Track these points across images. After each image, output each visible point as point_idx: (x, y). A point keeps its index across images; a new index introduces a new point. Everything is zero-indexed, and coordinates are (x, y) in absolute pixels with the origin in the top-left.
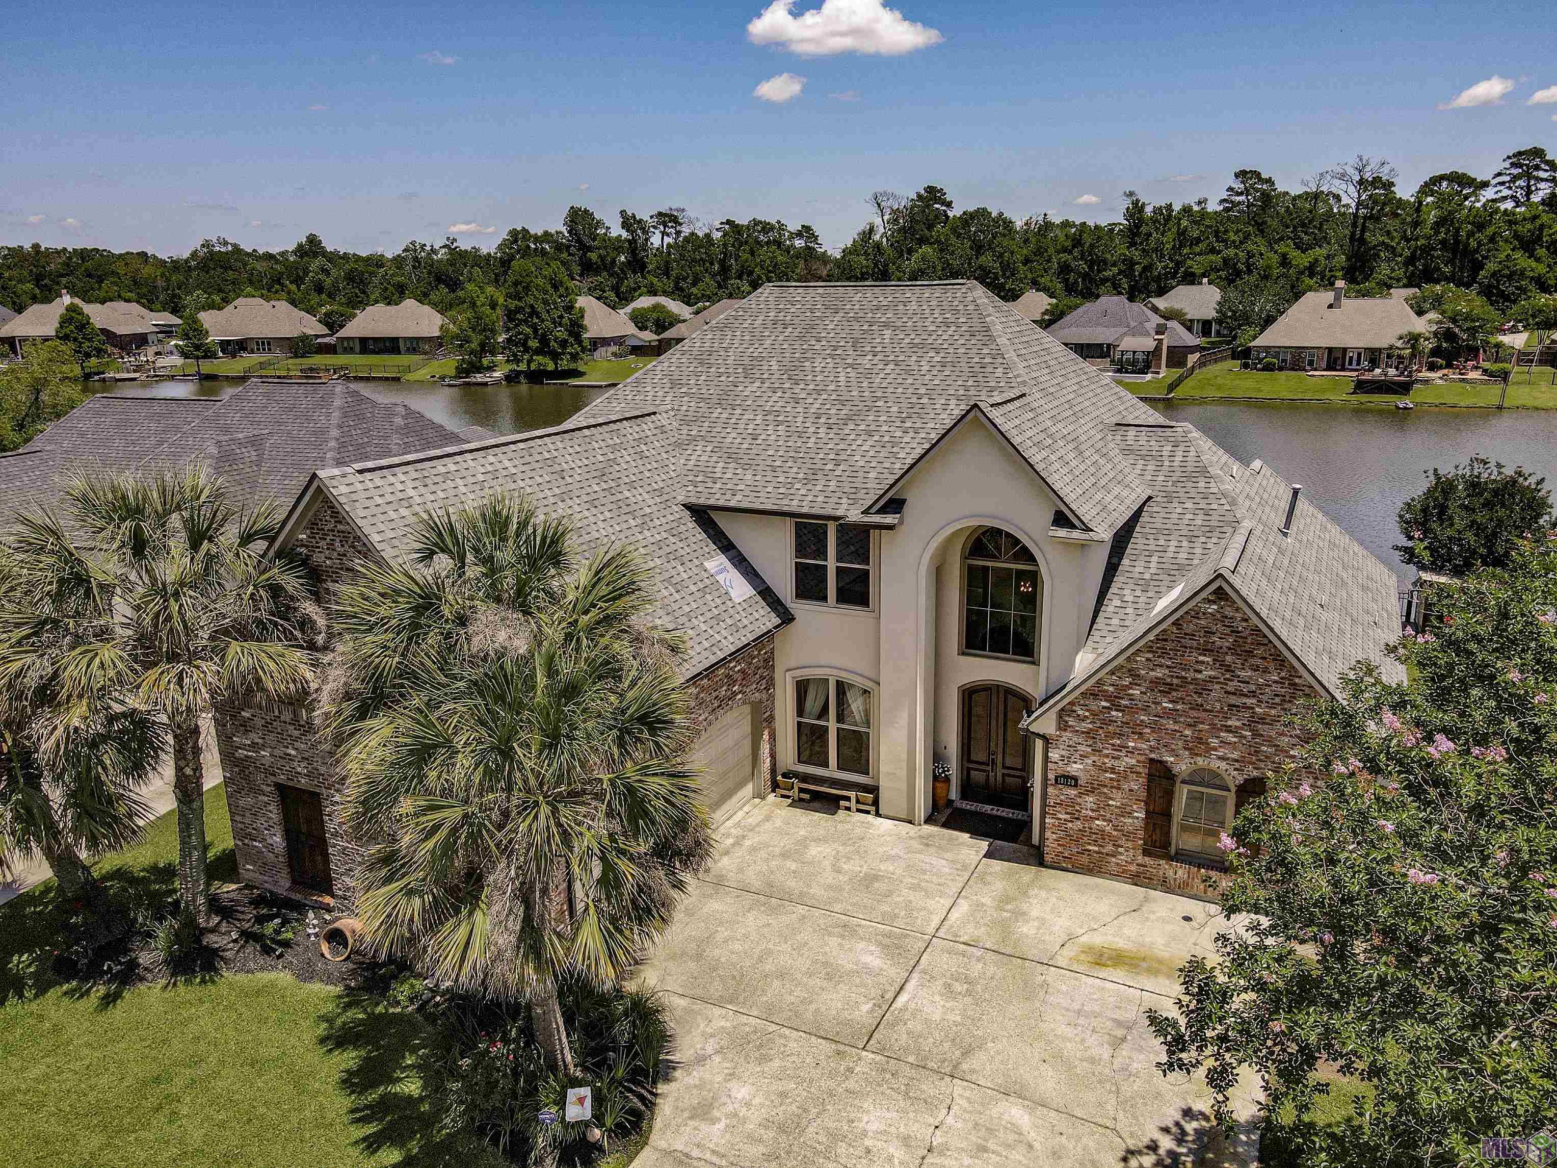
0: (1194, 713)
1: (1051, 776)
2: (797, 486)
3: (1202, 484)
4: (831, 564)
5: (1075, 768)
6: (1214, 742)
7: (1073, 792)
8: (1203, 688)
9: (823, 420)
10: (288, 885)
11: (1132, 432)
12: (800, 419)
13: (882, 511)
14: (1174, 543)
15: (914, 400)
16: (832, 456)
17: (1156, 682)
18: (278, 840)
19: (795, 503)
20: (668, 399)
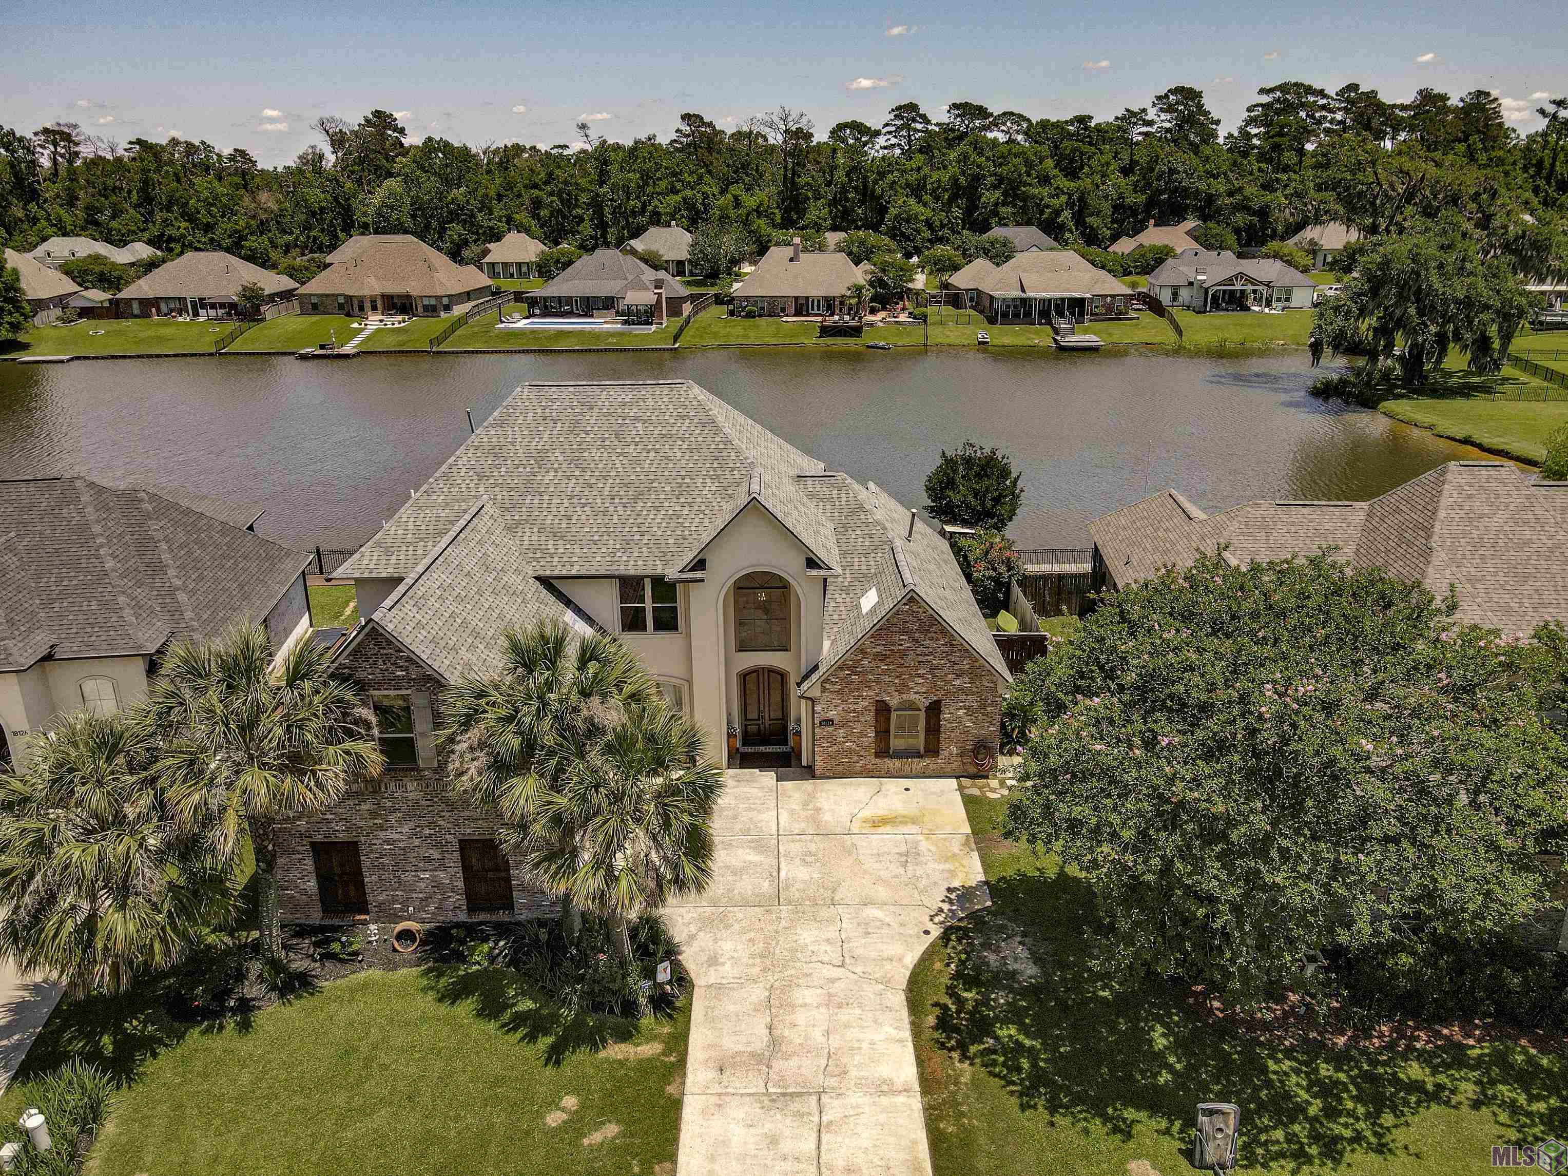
0: (899, 670)
1: (817, 721)
2: (619, 554)
3: (863, 517)
4: (649, 605)
5: (832, 714)
6: (911, 684)
7: (831, 729)
8: (903, 654)
9: (617, 501)
10: (321, 915)
11: (809, 481)
12: (599, 501)
13: (693, 569)
14: (856, 559)
15: (680, 481)
16: (635, 529)
17: (878, 654)
18: (312, 884)
19: (622, 567)
20: (482, 489)
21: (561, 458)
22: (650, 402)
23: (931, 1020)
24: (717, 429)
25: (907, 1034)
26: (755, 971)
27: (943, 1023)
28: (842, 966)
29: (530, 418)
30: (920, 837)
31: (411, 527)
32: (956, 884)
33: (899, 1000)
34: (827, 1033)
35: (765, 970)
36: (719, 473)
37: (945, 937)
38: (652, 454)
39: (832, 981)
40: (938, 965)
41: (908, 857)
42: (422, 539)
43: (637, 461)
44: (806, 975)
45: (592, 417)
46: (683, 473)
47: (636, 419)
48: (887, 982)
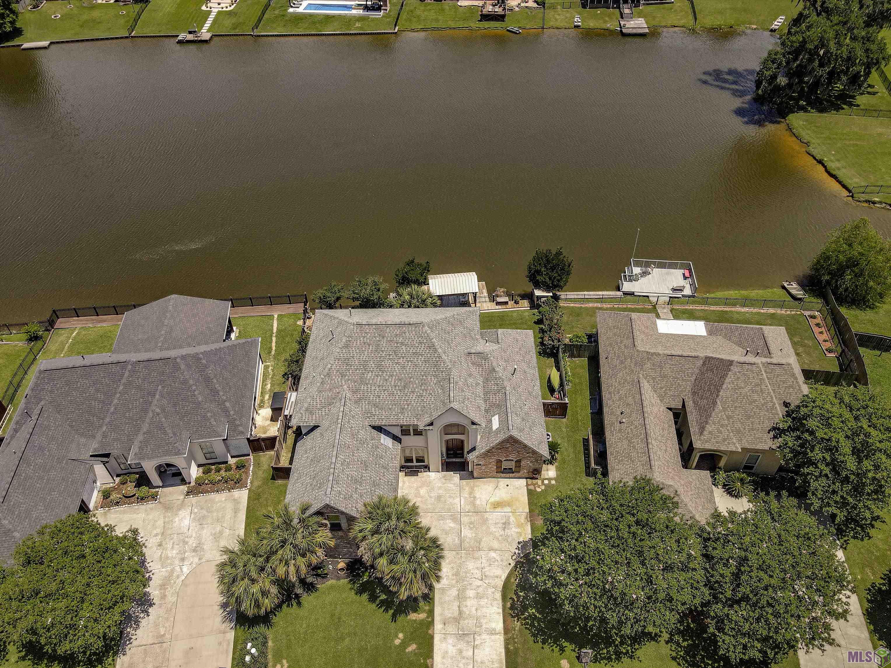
0: (506, 452)
1: (475, 464)
3: (494, 375)
4: (411, 429)
6: (510, 455)
7: (480, 466)
8: (508, 448)
11: (473, 356)
13: (429, 425)
14: (491, 396)
15: (421, 378)
16: (405, 402)
19: (401, 421)
20: (343, 382)
21: (373, 365)
22: (407, 334)
23: (509, 605)
24: (436, 350)
25: (501, 611)
26: (454, 582)
27: (512, 608)
28: (482, 580)
29: (358, 343)
30: (511, 514)
31: (318, 401)
32: (521, 540)
33: (498, 596)
34: (477, 610)
35: (457, 582)
36: (437, 373)
37: (516, 567)
38: (410, 363)
39: (478, 587)
40: (513, 580)
41: (506, 525)
42: (323, 407)
43: (404, 367)
44: (471, 584)
46: (423, 374)
47: (402, 343)
48: (495, 587)
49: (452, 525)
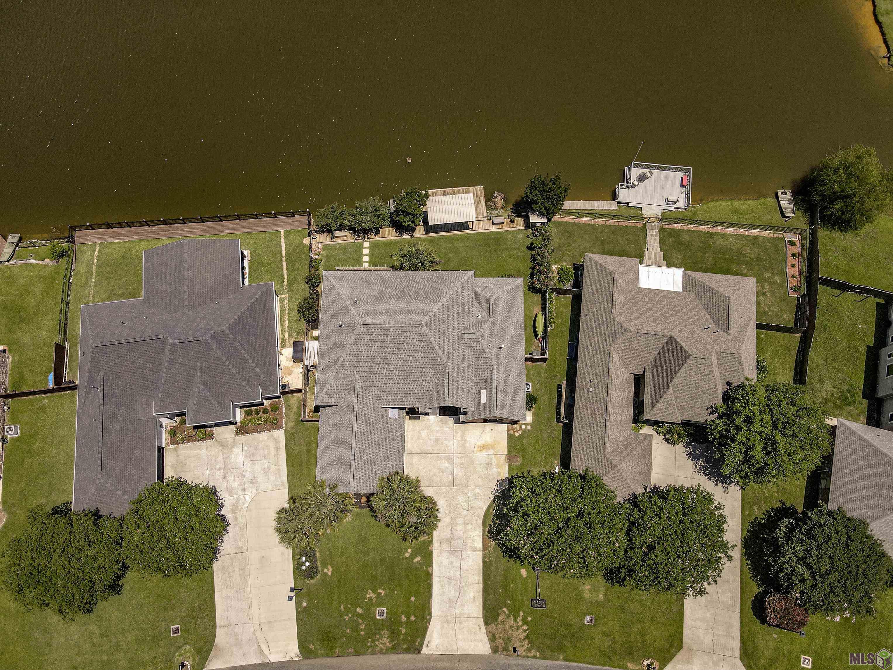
2: (404, 399)
3: (484, 355)
9: (401, 378)
12: (395, 378)
16: (408, 389)
19: (405, 404)
20: (355, 372)
21: (380, 359)
22: (408, 333)
23: (487, 530)
24: (433, 348)
25: (481, 534)
26: (448, 512)
27: (490, 531)
28: (468, 510)
29: (366, 340)
30: (493, 456)
31: (335, 387)
32: (500, 478)
33: (480, 522)
34: (464, 533)
35: (450, 512)
36: (434, 367)
37: (494, 500)
38: (411, 358)
39: (466, 516)
40: (491, 510)
41: (489, 465)
42: (340, 392)
43: (406, 361)
44: (460, 514)
45: (388, 340)
46: (422, 367)
47: (404, 341)
48: (478, 516)
49: (447, 465)
